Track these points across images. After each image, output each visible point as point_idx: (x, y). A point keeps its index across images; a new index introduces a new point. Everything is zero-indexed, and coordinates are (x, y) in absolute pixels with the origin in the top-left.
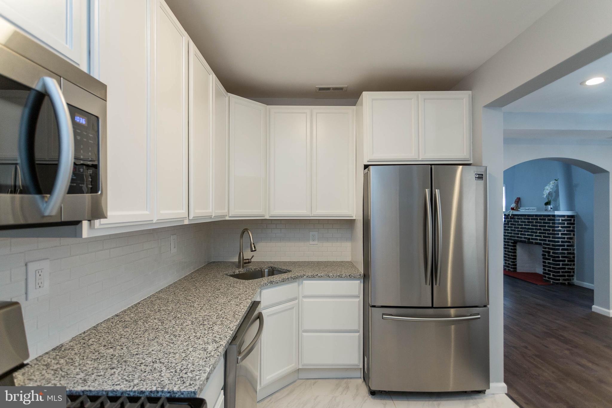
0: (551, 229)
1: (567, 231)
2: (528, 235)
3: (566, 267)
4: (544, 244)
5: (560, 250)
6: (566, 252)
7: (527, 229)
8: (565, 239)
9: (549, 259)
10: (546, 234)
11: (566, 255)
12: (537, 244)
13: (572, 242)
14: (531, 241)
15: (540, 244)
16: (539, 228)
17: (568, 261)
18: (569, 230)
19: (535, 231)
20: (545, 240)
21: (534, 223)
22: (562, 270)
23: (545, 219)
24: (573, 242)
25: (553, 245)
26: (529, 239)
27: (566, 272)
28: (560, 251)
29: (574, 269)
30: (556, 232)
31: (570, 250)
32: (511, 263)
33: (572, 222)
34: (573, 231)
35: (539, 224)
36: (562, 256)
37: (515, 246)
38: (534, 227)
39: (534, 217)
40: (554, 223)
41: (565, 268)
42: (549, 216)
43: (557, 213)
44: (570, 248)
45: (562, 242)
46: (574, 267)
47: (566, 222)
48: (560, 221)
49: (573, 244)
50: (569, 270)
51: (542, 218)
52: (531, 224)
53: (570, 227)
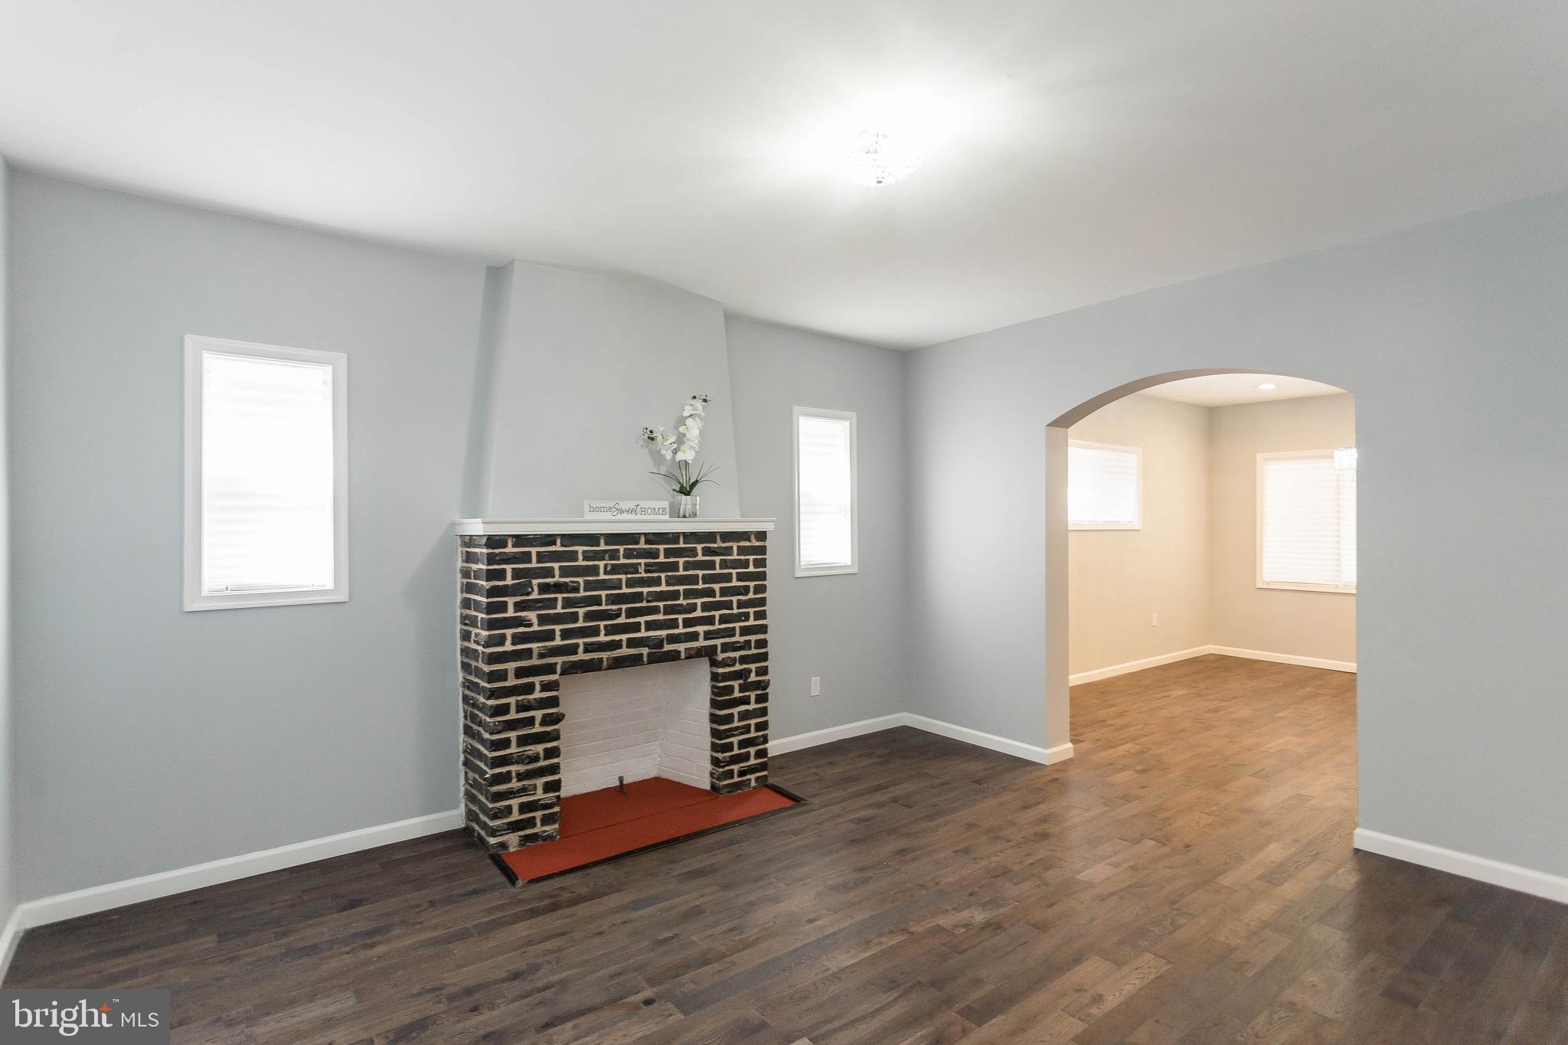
0: (751, 584)
2: (652, 626)
4: (725, 647)
9: (747, 700)
10: (730, 608)
12: (694, 652)
15: (708, 652)
16: (701, 586)
19: (686, 602)
20: (729, 633)
21: (680, 568)
23: (727, 551)
35: (700, 573)
38: (681, 588)
39: (682, 545)
40: (762, 563)
52: (663, 576)
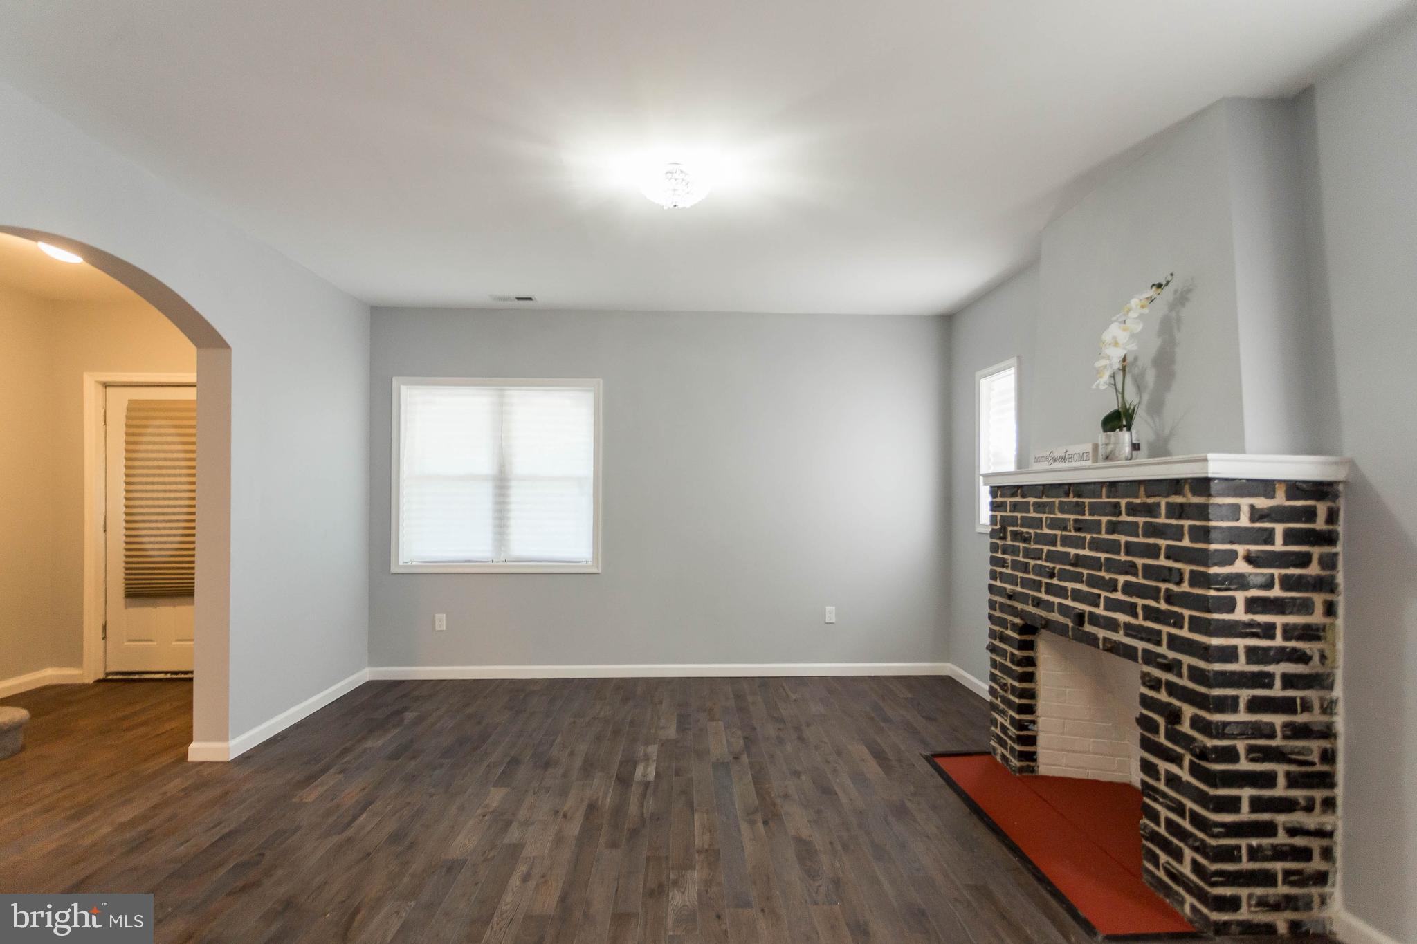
0: (1186, 568)
1: (1287, 583)
2: (1077, 596)
3: (1281, 819)
4: (1150, 658)
5: (1242, 706)
6: (1278, 720)
7: (1072, 565)
8: (1272, 637)
9: (1176, 759)
10: (1157, 599)
11: (1277, 742)
12: (1114, 648)
13: (1316, 658)
14: (1088, 628)
15: (1130, 653)
16: (1123, 557)
17: (1293, 781)
18: (1301, 577)
19: (1107, 576)
20: (1155, 638)
21: (1104, 530)
22: (1255, 842)
23: (1151, 510)
24: (1323, 657)
25: (1197, 675)
26: (1080, 618)
27: (1280, 854)
28: (1242, 716)
29: (1330, 834)
30: (1212, 593)
31: (1306, 707)
32: (1013, 731)
33: (1320, 524)
34: (1325, 585)
35: (1124, 539)
36: (1251, 749)
37: (1029, 646)
38: (1103, 556)
39: (1105, 499)
40: (1203, 534)
41: (1268, 829)
42: (1175, 485)
43: (1220, 466)
44: (1302, 699)
45: (1253, 655)
46: (1327, 821)
47: (1279, 528)
48: (1244, 522)
49: (1320, 670)
50: (1299, 841)
51: (1138, 501)
52: (1088, 537)
53: (1304, 560)
